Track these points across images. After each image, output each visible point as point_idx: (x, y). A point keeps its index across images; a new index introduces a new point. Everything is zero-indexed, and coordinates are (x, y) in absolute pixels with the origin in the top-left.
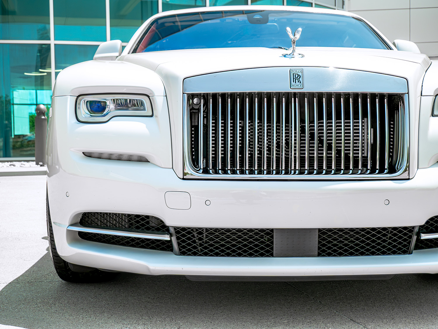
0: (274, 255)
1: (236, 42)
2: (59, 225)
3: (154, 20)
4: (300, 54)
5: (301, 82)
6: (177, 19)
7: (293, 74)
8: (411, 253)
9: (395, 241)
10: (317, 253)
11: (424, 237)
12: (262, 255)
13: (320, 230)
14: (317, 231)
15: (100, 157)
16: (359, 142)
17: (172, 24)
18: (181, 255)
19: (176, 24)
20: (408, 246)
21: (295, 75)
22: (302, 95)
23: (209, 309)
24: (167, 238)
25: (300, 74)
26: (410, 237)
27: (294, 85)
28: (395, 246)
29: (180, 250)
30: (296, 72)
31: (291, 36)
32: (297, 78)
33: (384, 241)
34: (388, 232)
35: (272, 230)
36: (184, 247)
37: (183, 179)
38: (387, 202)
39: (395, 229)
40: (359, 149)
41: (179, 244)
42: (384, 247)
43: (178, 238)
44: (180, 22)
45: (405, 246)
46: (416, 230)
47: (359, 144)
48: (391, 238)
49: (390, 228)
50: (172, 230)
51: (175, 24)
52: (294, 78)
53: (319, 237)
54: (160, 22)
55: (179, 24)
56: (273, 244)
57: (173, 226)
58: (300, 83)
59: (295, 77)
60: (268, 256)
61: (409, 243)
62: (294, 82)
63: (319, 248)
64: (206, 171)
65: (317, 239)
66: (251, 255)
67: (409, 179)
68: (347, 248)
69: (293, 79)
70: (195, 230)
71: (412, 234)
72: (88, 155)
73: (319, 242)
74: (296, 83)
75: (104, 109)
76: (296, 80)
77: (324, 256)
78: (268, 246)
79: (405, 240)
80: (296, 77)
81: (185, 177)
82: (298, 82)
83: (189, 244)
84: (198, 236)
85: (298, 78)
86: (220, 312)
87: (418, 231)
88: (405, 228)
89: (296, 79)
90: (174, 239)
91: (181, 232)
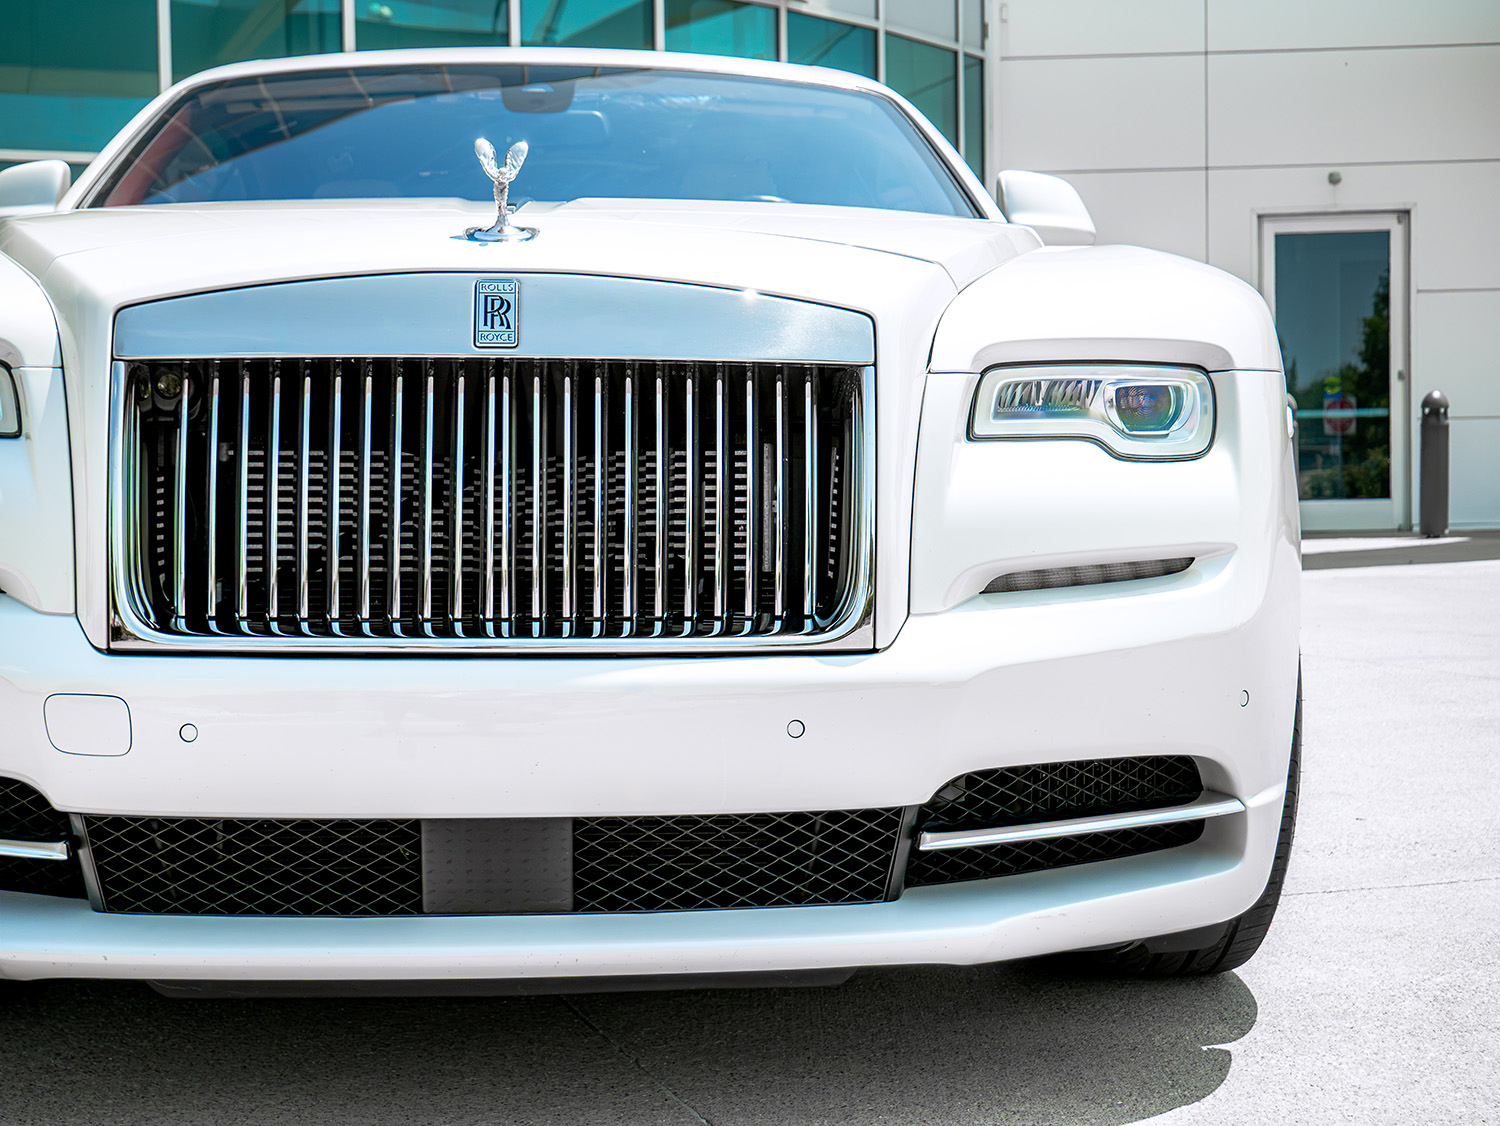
0: (425, 910)
1: (446, 172)
3: (183, 93)
4: (523, 230)
5: (512, 326)
6: (263, 90)
7: (486, 297)
8: (895, 898)
9: (835, 856)
10: (569, 901)
11: (931, 842)
12: (384, 910)
13: (577, 823)
14: (569, 827)
16: (745, 526)
17: (250, 108)
18: (111, 911)
19: (266, 108)
20: (881, 873)
21: (493, 300)
23: (246, 1093)
24: (57, 852)
25: (510, 298)
26: (889, 844)
27: (486, 334)
28: (835, 875)
29: (107, 893)
30: (496, 291)
31: (490, 168)
32: (498, 310)
33: (799, 858)
34: (811, 828)
35: (416, 824)
36: (119, 884)
37: (110, 652)
38: (796, 729)
39: (834, 816)
40: (745, 549)
41: (102, 873)
42: (798, 877)
43: (98, 854)
44: (278, 100)
45: (870, 873)
46: (908, 819)
47: (745, 530)
48: (821, 847)
49: (816, 814)
50: (79, 826)
51: (261, 107)
52: (489, 310)
53: (577, 845)
54: (206, 99)
55: (276, 107)
56: (420, 872)
57: (81, 814)
58: (509, 327)
59: (493, 308)
60: (403, 913)
61: (886, 863)
62: (486, 324)
63: (577, 884)
64: (197, 625)
65: (569, 854)
66: (346, 910)
67: (874, 651)
68: (673, 882)
69: (486, 312)
70: (155, 826)
71: (895, 834)
73: (577, 864)
74: (492, 327)
76: (493, 316)
77: (593, 910)
78: (402, 877)
79: (870, 854)
80: (495, 309)
81: (114, 645)
82: (502, 324)
83: (137, 875)
84: (165, 846)
85: (501, 311)
86: (281, 1101)
87: (914, 823)
88: (870, 814)
89: (496, 313)
90: (85, 855)
91: (110, 832)
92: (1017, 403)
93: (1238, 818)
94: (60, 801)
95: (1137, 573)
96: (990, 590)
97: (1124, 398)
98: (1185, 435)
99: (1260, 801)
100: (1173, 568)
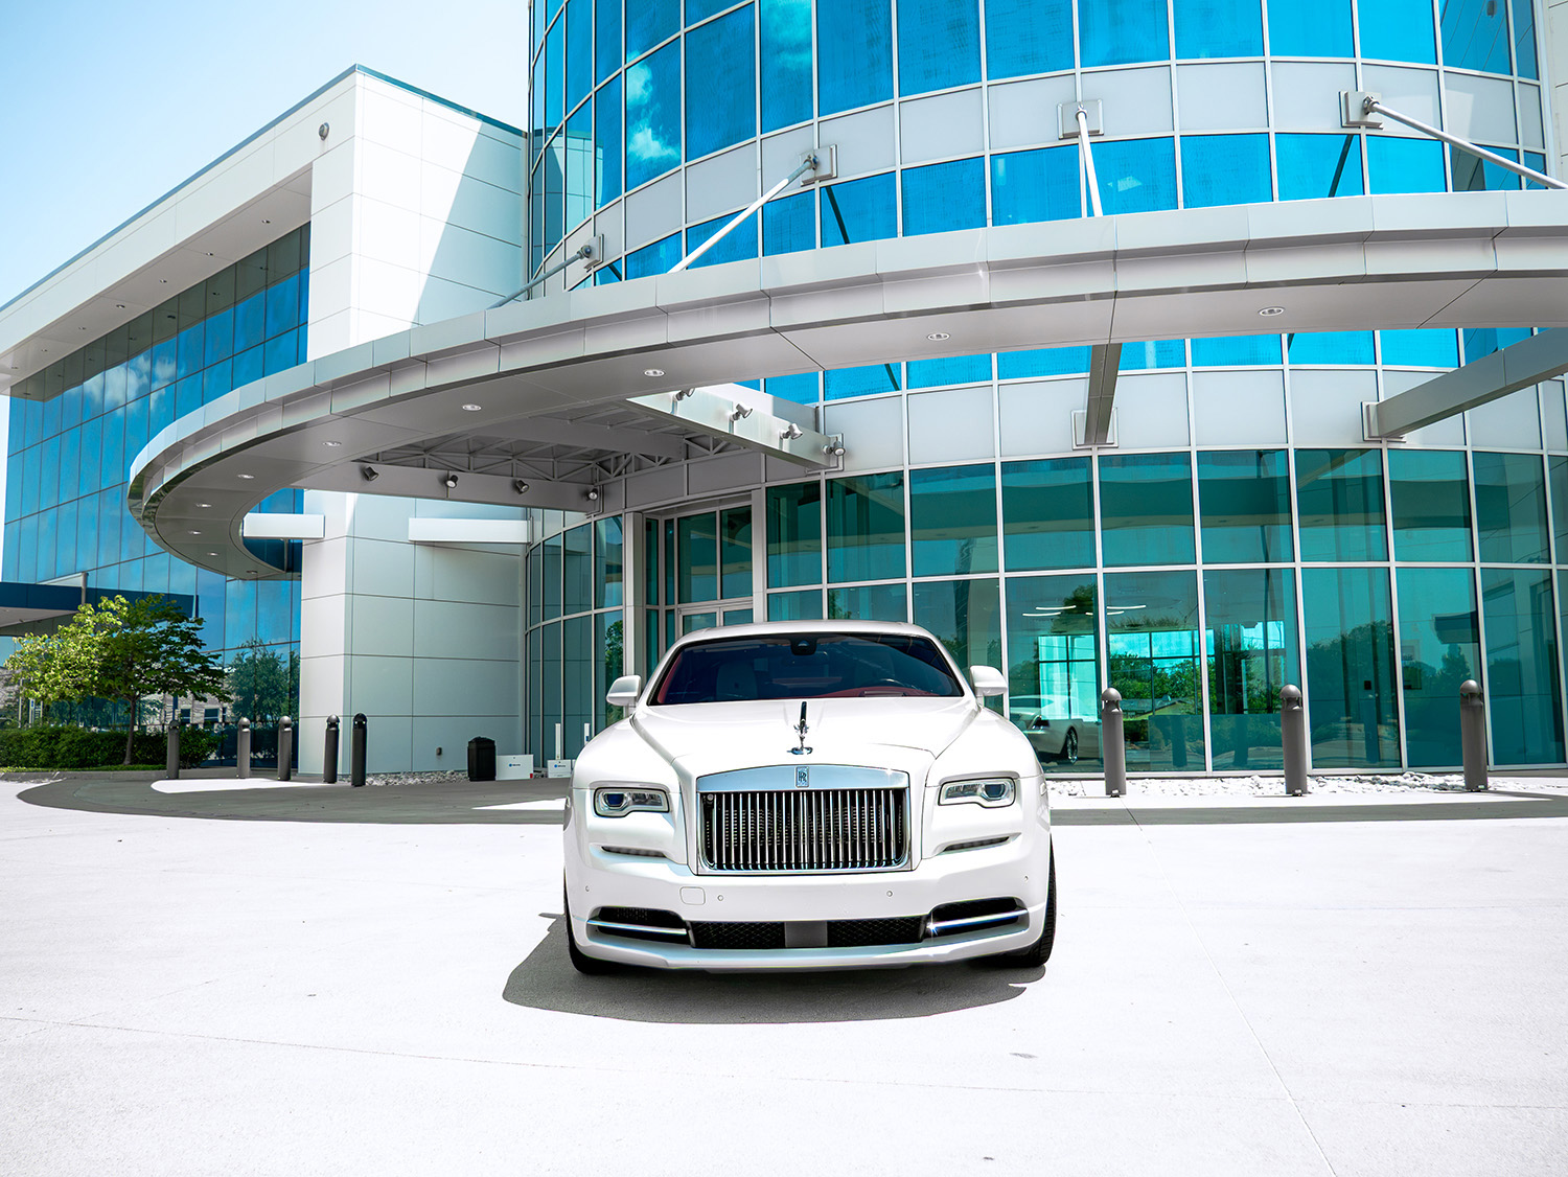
0: (786, 948)
2: (578, 918)
7: (799, 772)
8: (920, 942)
9: (903, 930)
10: (826, 944)
11: (931, 926)
12: (774, 947)
13: (829, 922)
15: (618, 851)
18: (697, 949)
20: (916, 934)
21: (802, 773)
22: (809, 793)
24: (683, 932)
25: (806, 772)
26: (918, 926)
27: (799, 783)
28: (903, 935)
29: (696, 944)
30: (802, 771)
33: (892, 930)
34: (895, 922)
35: (784, 923)
36: (700, 941)
37: (698, 875)
38: (890, 896)
39: (902, 918)
41: (695, 938)
42: (892, 936)
43: (694, 933)
45: (913, 935)
46: (924, 919)
48: (898, 927)
50: (689, 924)
53: (829, 929)
56: (784, 936)
57: (689, 921)
58: (805, 781)
59: (801, 775)
60: (780, 948)
61: (918, 931)
62: (799, 780)
63: (829, 939)
64: (720, 867)
65: (826, 930)
66: (763, 947)
67: (912, 870)
68: (856, 938)
69: (800, 777)
70: (710, 924)
71: (919, 923)
72: (607, 850)
73: (829, 934)
74: (801, 781)
75: (621, 801)
77: (834, 946)
79: (913, 929)
81: (699, 873)
82: (803, 780)
83: (705, 938)
84: (713, 929)
85: (804, 776)
88: (912, 917)
89: (802, 777)
90: (690, 932)
91: (697, 927)
92: (952, 794)
93: (1027, 914)
94: (684, 918)
95: (982, 844)
96: (945, 850)
97: (988, 788)
98: (1005, 801)
99: (1036, 910)
100: (1003, 840)
